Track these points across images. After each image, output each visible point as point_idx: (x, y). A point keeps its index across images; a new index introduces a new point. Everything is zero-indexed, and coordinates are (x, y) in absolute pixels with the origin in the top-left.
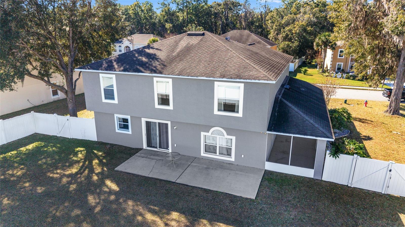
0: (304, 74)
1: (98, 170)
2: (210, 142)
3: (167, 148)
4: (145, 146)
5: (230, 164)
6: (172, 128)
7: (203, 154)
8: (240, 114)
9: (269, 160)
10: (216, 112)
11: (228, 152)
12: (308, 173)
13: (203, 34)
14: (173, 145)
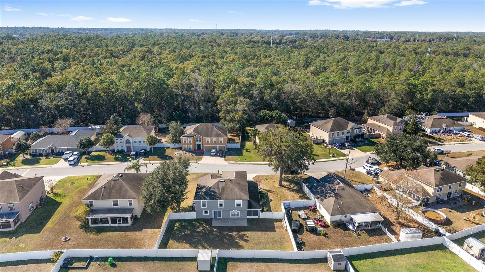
0: (246, 151)
1: (208, 227)
2: (233, 214)
3: (220, 217)
4: (213, 218)
5: (239, 218)
6: (222, 211)
7: (231, 217)
8: (241, 207)
9: (248, 215)
10: (235, 207)
11: (238, 215)
12: (257, 217)
13: (224, 181)
14: (222, 216)
